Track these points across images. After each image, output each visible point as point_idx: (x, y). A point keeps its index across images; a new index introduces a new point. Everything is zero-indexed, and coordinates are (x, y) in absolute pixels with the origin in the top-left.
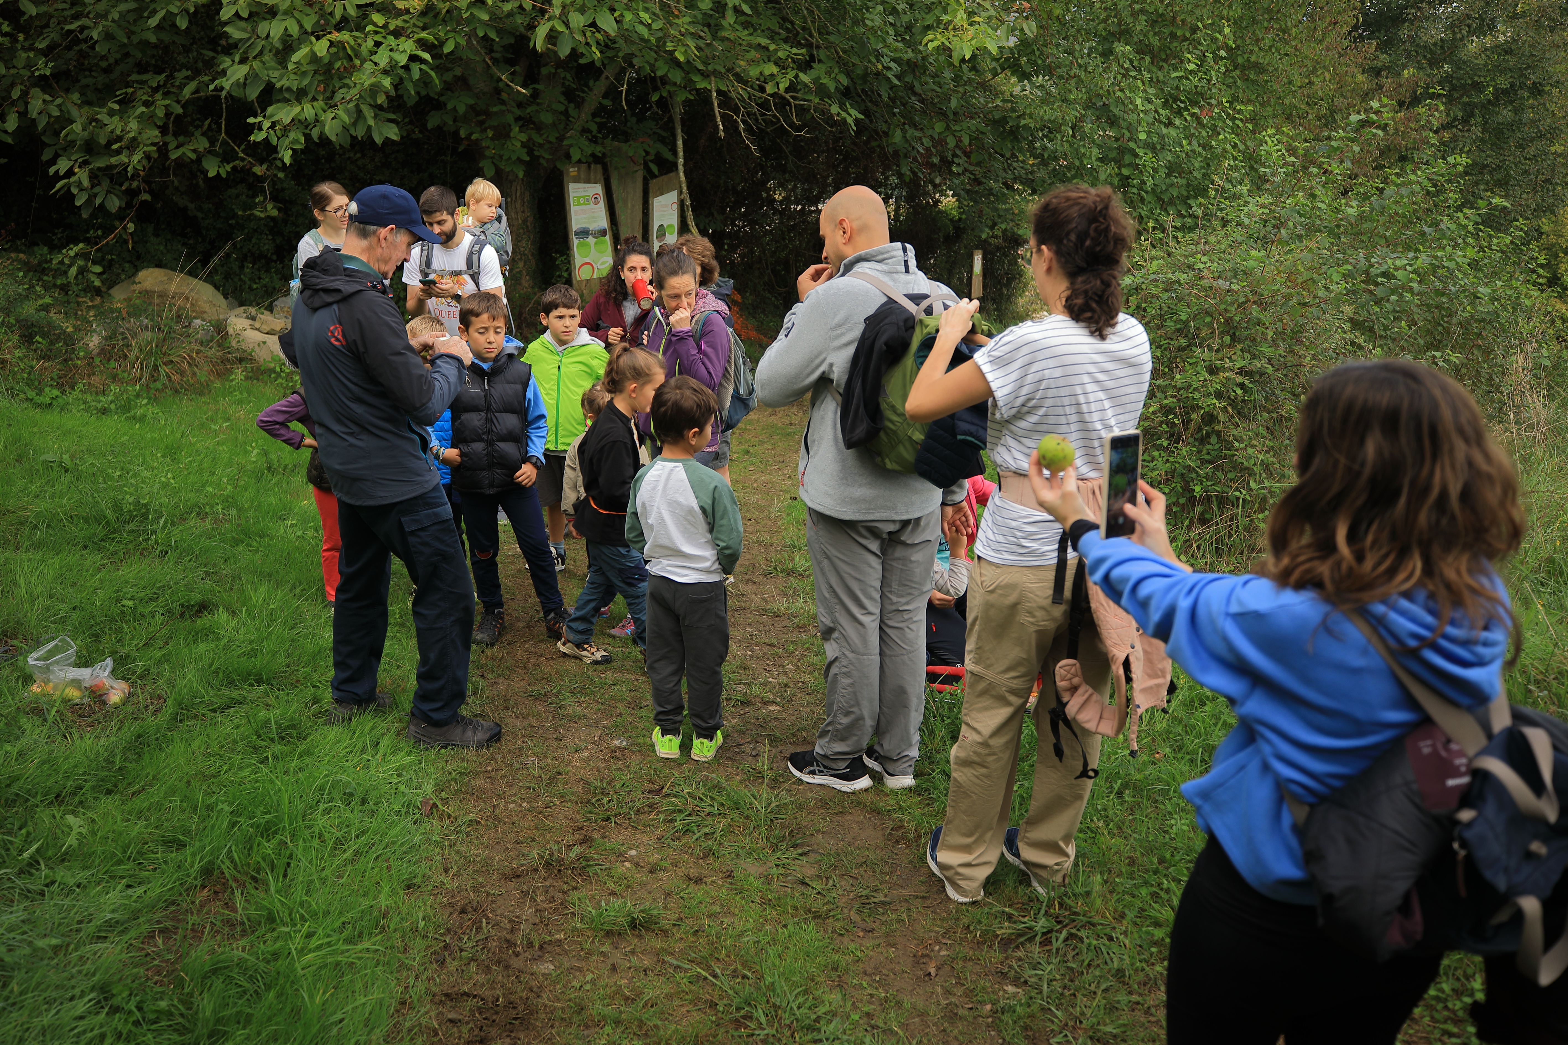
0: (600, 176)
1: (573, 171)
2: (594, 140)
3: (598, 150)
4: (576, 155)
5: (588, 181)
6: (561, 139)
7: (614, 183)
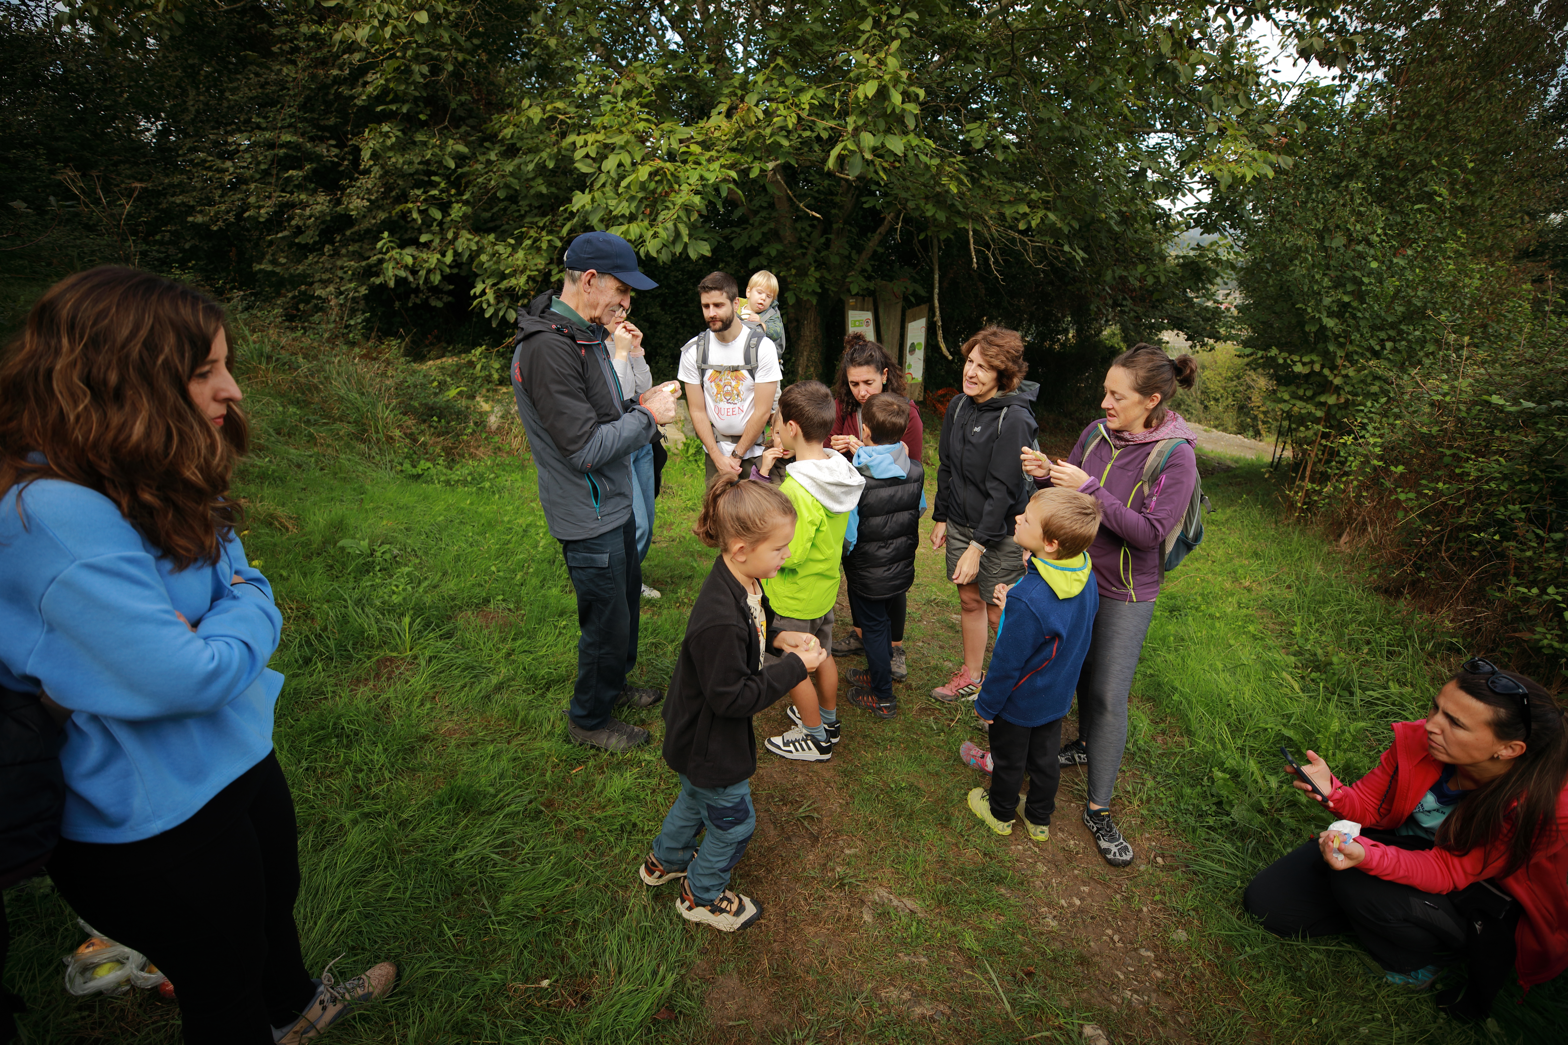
0: (871, 306)
1: (852, 301)
2: (869, 278)
3: (872, 286)
4: (854, 289)
5: (862, 309)
6: (845, 277)
7: (881, 311)
